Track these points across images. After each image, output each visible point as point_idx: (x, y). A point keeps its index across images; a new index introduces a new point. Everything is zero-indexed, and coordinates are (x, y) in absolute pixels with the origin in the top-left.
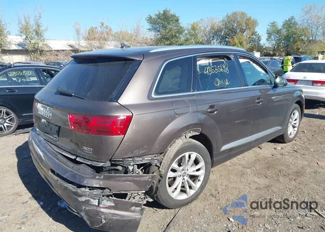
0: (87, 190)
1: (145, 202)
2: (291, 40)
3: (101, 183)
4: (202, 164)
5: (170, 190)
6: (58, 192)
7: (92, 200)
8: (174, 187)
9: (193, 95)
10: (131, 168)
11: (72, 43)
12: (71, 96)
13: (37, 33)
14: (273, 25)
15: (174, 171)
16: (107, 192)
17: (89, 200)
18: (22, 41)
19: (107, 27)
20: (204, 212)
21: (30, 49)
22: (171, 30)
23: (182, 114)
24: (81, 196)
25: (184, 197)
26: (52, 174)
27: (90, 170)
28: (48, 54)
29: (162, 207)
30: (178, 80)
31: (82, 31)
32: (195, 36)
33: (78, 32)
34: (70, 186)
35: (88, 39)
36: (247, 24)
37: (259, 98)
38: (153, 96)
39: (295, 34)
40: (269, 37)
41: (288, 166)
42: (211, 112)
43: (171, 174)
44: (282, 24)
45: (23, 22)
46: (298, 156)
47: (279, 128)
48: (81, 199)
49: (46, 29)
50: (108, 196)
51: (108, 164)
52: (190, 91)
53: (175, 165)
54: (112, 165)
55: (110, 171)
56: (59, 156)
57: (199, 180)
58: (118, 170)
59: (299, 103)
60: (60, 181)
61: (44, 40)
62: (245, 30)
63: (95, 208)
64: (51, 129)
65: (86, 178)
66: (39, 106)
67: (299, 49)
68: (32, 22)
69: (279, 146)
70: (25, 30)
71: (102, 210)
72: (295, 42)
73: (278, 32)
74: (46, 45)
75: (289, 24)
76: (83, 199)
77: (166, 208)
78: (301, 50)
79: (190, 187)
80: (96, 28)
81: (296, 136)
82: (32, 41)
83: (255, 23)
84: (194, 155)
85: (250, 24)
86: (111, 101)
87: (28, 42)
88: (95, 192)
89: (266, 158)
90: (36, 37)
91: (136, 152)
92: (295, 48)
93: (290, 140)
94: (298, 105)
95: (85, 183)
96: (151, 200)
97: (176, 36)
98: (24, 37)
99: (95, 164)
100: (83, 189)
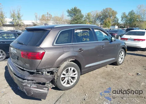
0: (26, 81)
1: (52, 87)
2: (132, 21)
3: (32, 78)
4: (76, 72)
5: (62, 83)
6: (16, 81)
7: (28, 85)
8: (64, 81)
9: (72, 44)
10: (44, 73)
11: (34, 21)
12: (22, 44)
13: (18, 18)
14: (124, 14)
15: (64, 75)
16: (34, 82)
17: (27, 85)
18: (12, 21)
19: (50, 15)
20: (76, 92)
21: (15, 24)
22: (78, 16)
23: (67, 52)
24: (24, 83)
25: (68, 85)
26: (14, 75)
27: (28, 73)
28: (23, 26)
29: (59, 90)
30: (67, 38)
31: (38, 16)
32: (89, 18)
33: (36, 17)
34: (20, 80)
35: (40, 20)
36: (112, 14)
37: (103, 46)
38: (55, 44)
39: (134, 18)
40: (122, 19)
41: (116, 75)
42: (80, 51)
43: (62, 76)
44: (128, 13)
45: (12, 13)
46: (122, 70)
47: (114, 59)
48: (23, 84)
49: (22, 16)
50: (34, 83)
51: (35, 71)
52: (71, 43)
53: (64, 72)
54: (37, 71)
55: (37, 74)
56: (17, 68)
57: (75, 79)
58: (39, 73)
59: (124, 48)
60: (17, 77)
61: (21, 20)
62: (111, 16)
63: (29, 88)
64: (15, 57)
65: (26, 76)
66: (12, 49)
67: (136, 25)
68: (16, 13)
69: (115, 67)
70: (13, 16)
71: (32, 89)
72: (134, 21)
73: (126, 17)
74: (22, 23)
75: (131, 13)
76: (24, 84)
77: (61, 90)
78: (137, 25)
79: (71, 82)
80: (45, 15)
81: (123, 62)
82: (16, 21)
83: (116, 13)
84: (73, 69)
85: (114, 13)
86: (37, 46)
87: (14, 21)
88: (30, 82)
89: (108, 72)
90: (18, 19)
91: (47, 66)
92: (134, 24)
93: (120, 64)
94: (123, 49)
95: (25, 78)
96: (54, 86)
97: (80, 19)
98: (13, 19)
99: (30, 71)
100: (25, 80)
